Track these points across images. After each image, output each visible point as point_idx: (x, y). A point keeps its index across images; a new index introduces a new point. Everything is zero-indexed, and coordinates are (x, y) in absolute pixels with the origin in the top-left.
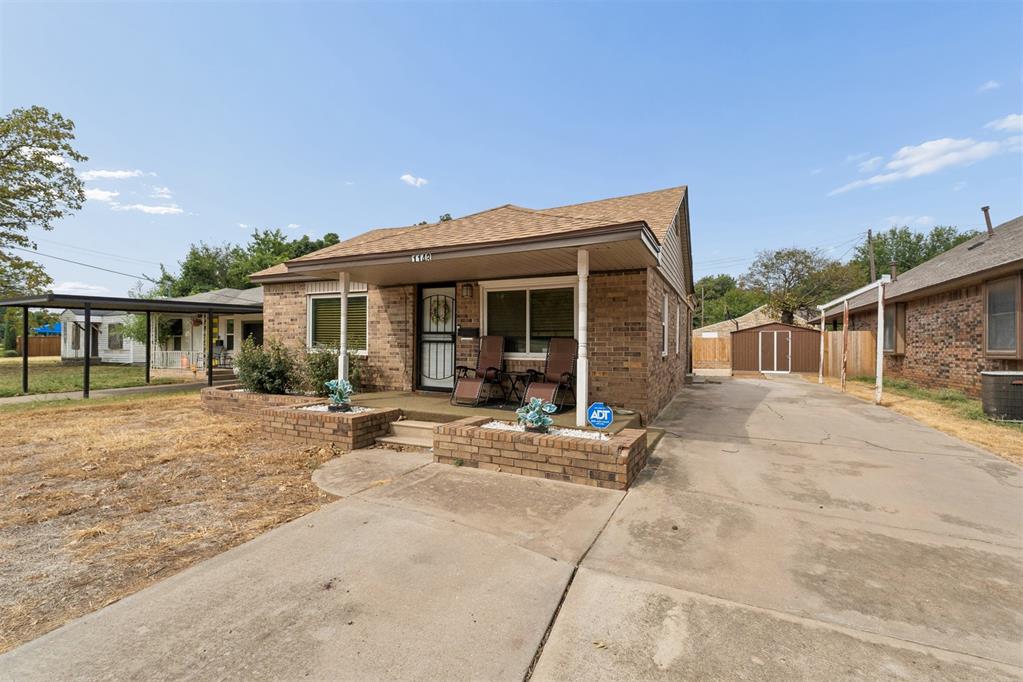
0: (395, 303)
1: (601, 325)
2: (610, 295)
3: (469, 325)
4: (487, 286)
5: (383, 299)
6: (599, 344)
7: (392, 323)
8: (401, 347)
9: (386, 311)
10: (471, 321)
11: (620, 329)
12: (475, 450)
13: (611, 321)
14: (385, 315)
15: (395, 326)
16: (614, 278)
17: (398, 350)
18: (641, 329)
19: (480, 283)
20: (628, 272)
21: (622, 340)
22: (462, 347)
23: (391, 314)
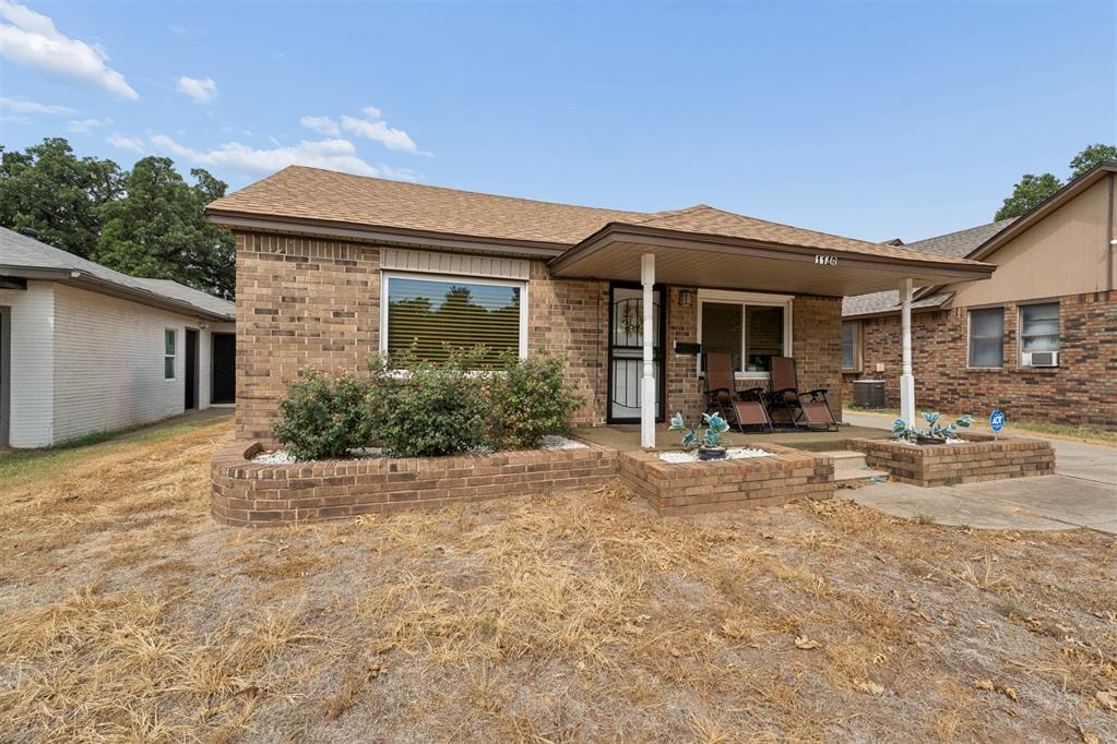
0: (580, 302)
1: (812, 345)
2: (818, 317)
3: (685, 340)
4: (705, 295)
5: (557, 295)
6: (808, 363)
7: (573, 331)
8: (589, 365)
9: (563, 313)
10: (687, 334)
11: (824, 350)
12: (960, 466)
13: (818, 341)
14: (561, 319)
15: (581, 336)
16: (819, 303)
17: (582, 370)
18: (838, 350)
19: (699, 290)
20: (830, 298)
21: (826, 360)
22: (677, 365)
23: (573, 319)
